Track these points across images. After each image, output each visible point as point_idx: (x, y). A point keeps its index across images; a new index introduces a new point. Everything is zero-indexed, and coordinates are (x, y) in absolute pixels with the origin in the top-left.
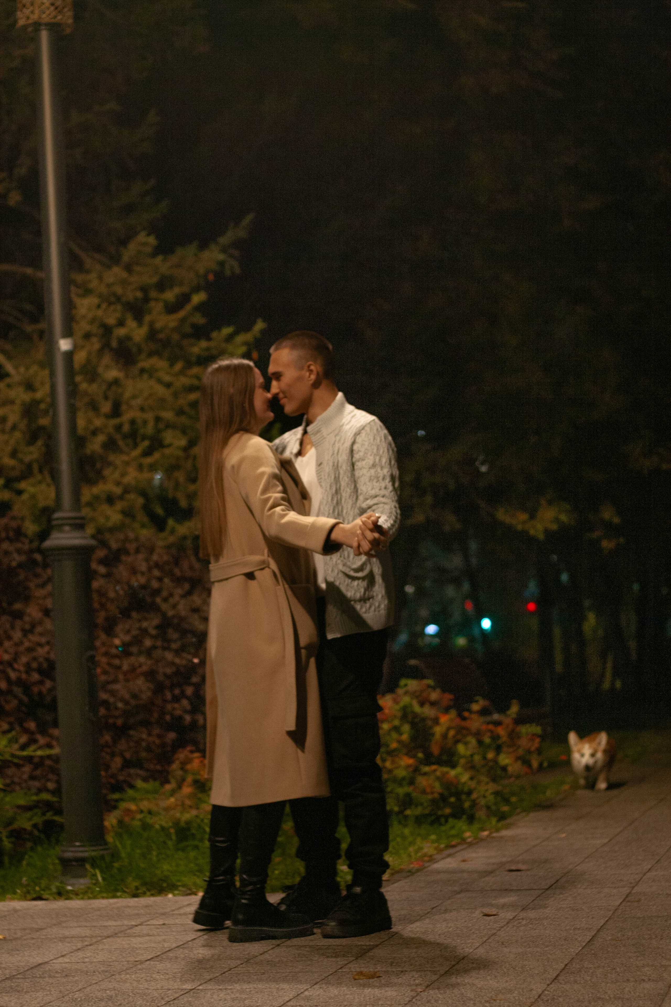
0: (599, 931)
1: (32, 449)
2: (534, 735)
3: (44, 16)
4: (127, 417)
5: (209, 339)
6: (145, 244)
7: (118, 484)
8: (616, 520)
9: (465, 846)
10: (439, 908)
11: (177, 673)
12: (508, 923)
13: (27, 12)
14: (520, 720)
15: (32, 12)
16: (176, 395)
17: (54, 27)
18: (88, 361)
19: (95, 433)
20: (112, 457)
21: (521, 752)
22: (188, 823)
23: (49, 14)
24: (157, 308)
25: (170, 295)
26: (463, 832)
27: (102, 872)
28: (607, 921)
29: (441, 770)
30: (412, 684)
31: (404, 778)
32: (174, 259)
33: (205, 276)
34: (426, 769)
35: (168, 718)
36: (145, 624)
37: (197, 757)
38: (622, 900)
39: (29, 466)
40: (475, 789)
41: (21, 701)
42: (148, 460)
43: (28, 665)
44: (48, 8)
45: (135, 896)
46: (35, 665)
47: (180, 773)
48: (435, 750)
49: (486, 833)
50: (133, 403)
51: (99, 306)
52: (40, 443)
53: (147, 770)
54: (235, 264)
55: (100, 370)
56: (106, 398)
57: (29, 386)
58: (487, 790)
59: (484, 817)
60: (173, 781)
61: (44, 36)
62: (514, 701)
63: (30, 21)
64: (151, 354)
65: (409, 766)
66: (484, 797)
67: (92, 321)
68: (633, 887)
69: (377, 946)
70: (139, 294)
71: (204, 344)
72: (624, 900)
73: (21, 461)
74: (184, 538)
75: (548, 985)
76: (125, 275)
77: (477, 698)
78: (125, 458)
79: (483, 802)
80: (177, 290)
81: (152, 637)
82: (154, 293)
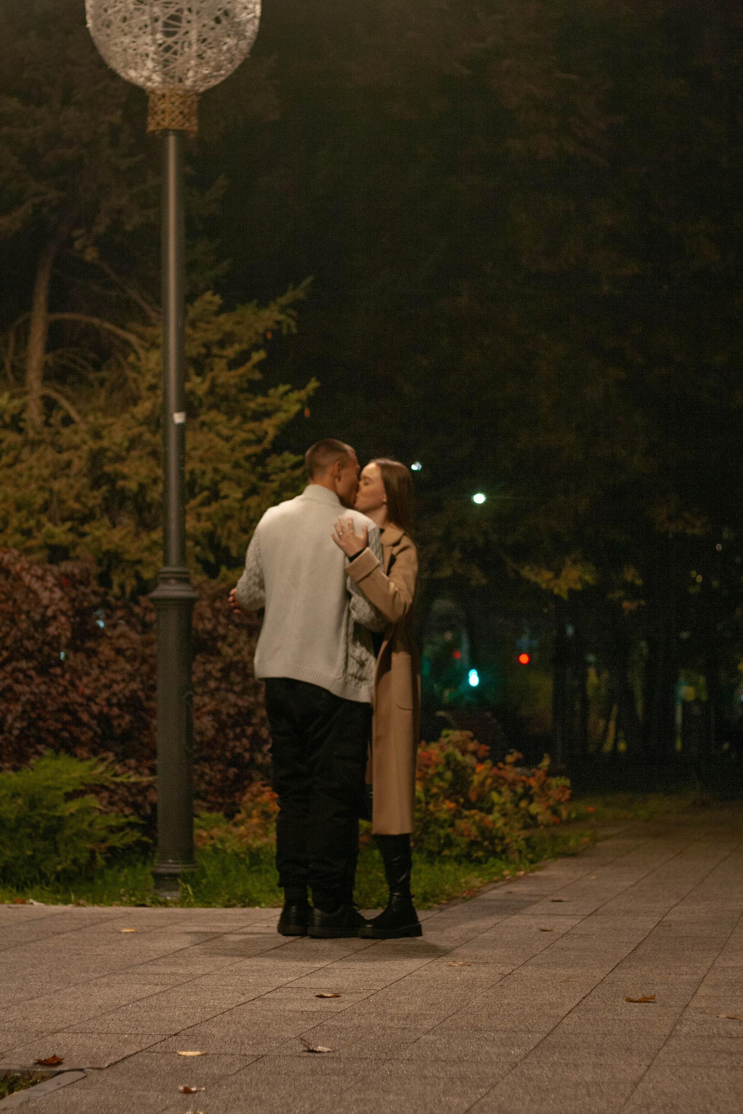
0: (639, 944)
1: (95, 493)
2: (564, 787)
3: (173, 123)
5: (266, 395)
6: (211, 303)
8: (639, 582)
9: (505, 882)
10: (500, 924)
11: (239, 713)
12: (562, 937)
13: (158, 118)
14: (550, 773)
15: (163, 119)
16: (233, 449)
17: (181, 134)
21: (551, 802)
22: (259, 849)
23: (178, 122)
24: (220, 364)
25: (230, 352)
26: (503, 870)
27: (193, 887)
28: (645, 938)
29: (477, 815)
30: (456, 735)
31: (445, 821)
32: (235, 317)
33: (264, 335)
34: (466, 813)
35: (228, 754)
36: (209, 667)
37: (268, 791)
38: (656, 924)
39: (92, 510)
40: (508, 834)
41: (95, 732)
42: (206, 510)
43: (108, 700)
44: (177, 117)
45: (227, 906)
46: (114, 700)
47: (250, 804)
48: (473, 796)
49: (522, 873)
50: (194, 454)
52: (104, 488)
53: (210, 802)
54: (293, 323)
57: (97, 435)
58: (518, 836)
59: (517, 859)
60: (243, 811)
61: (172, 141)
62: (546, 755)
63: (160, 128)
64: (211, 408)
65: (450, 810)
66: (516, 841)
68: (664, 917)
69: (459, 946)
70: (203, 351)
71: (260, 400)
72: (657, 925)
73: (84, 505)
75: (607, 975)
77: (511, 750)
79: (515, 846)
80: (237, 347)
81: (217, 679)
82: (215, 351)
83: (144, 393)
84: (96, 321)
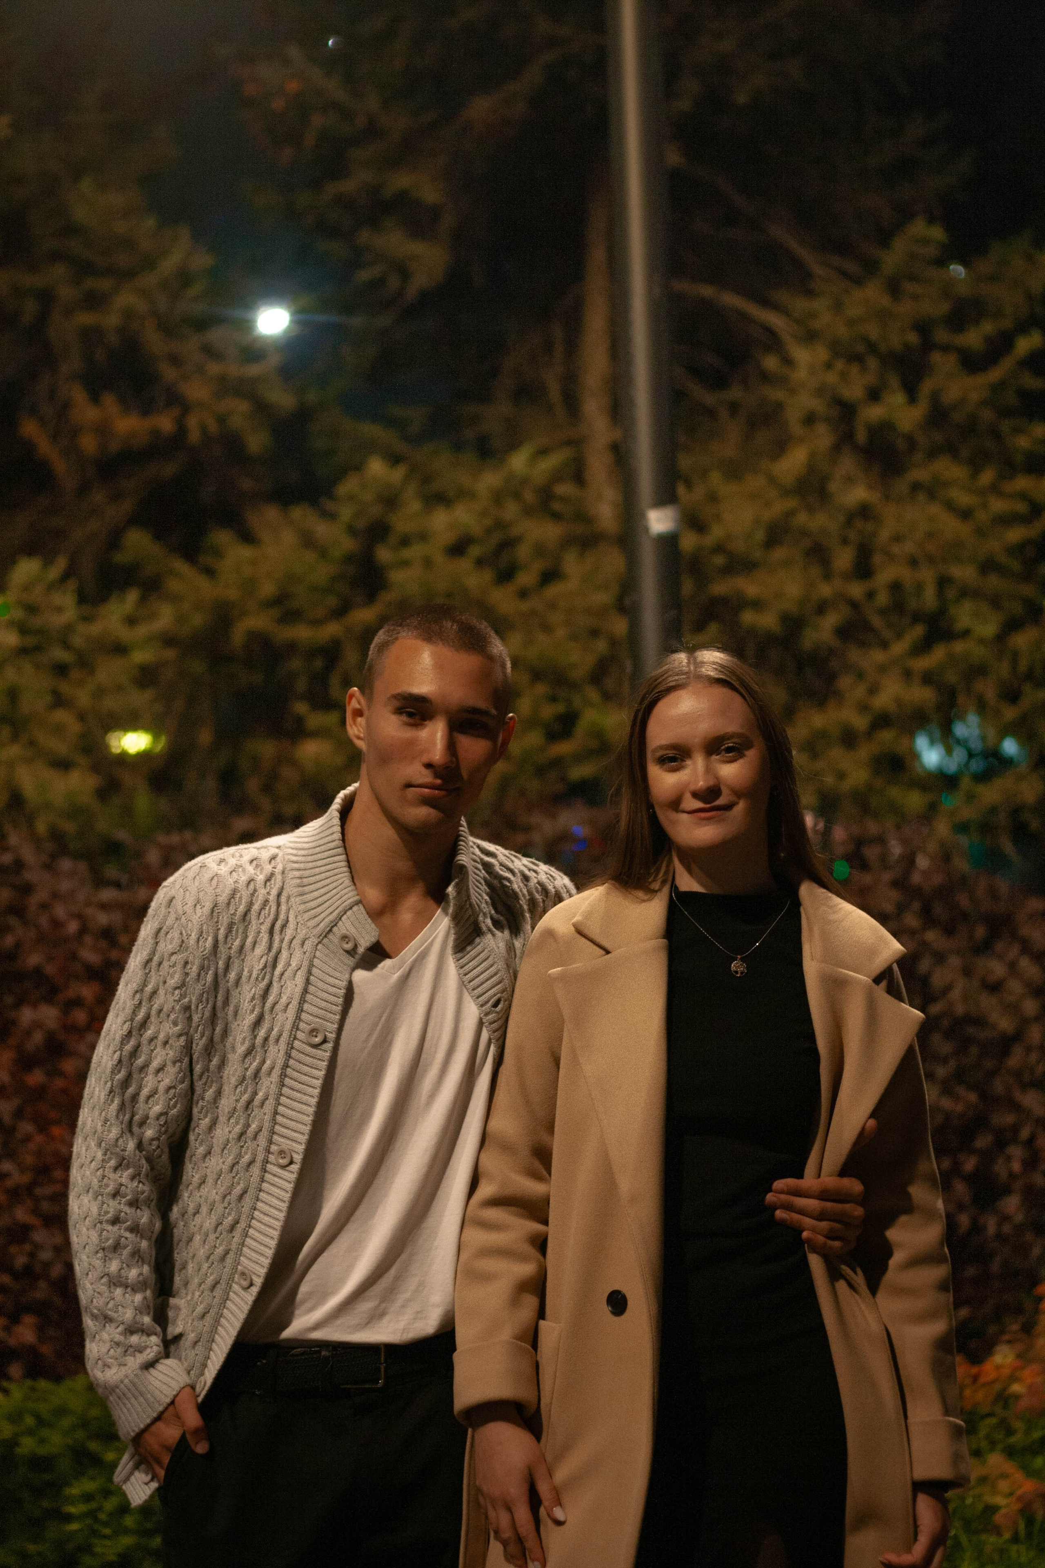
4: (885, 576)
6: (924, 241)
7: (863, 708)
16: (981, 533)
18: (811, 467)
19: (821, 608)
20: (854, 655)
24: (946, 363)
25: (974, 338)
32: (985, 267)
42: (922, 662)
50: (896, 549)
51: (829, 366)
55: (833, 487)
56: (845, 541)
64: (933, 453)
67: (820, 391)
70: (913, 338)
74: (993, 810)
76: (885, 301)
78: (878, 656)
80: (988, 327)
82: (941, 335)
83: (796, 429)
84: (707, 291)
